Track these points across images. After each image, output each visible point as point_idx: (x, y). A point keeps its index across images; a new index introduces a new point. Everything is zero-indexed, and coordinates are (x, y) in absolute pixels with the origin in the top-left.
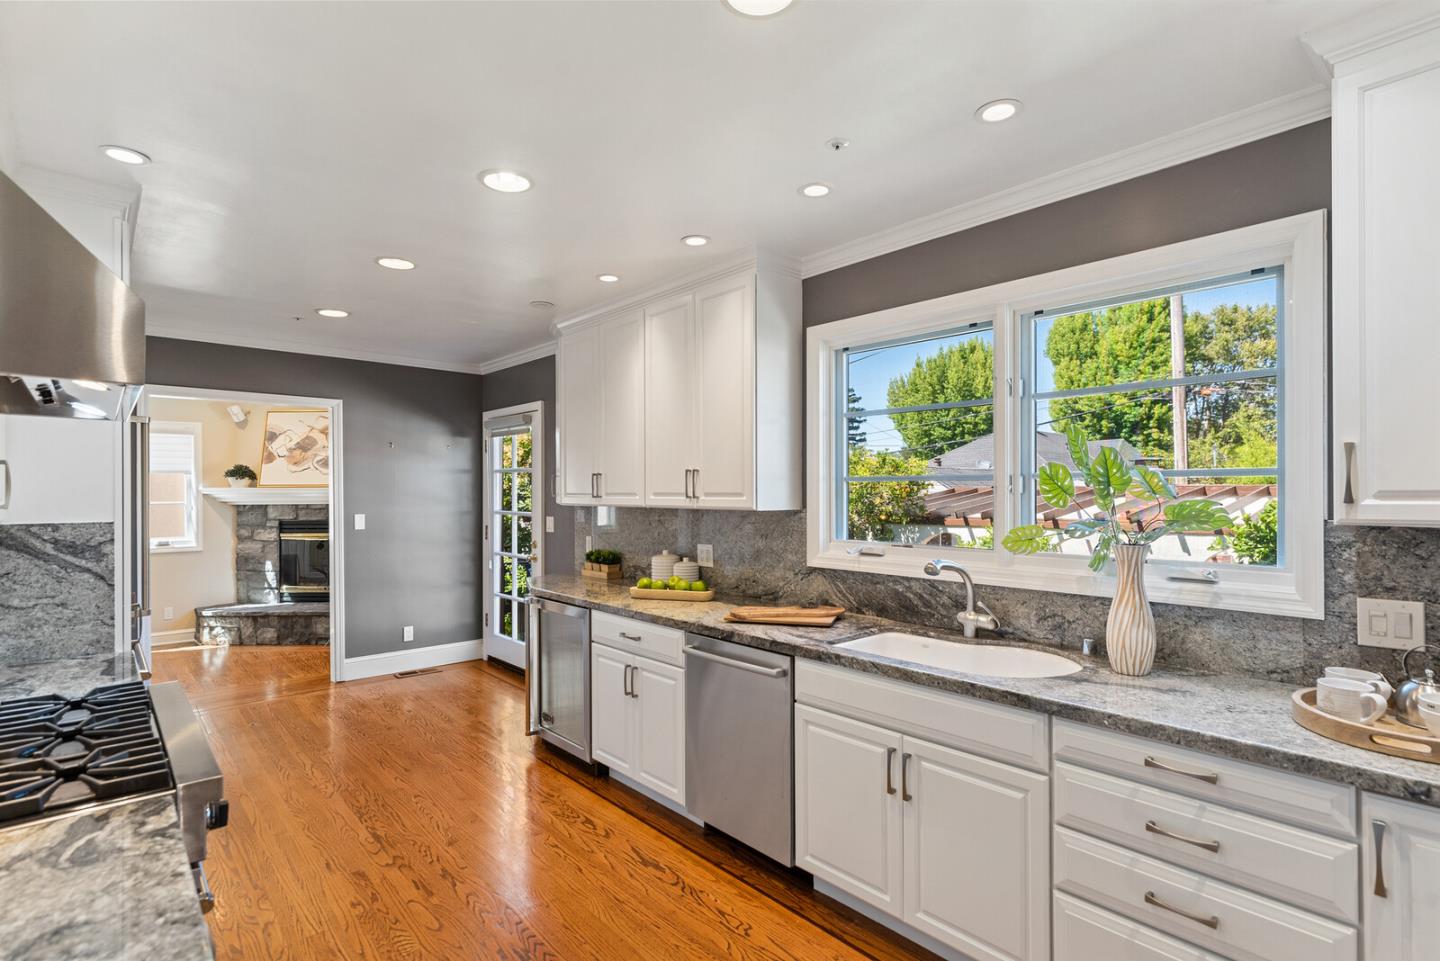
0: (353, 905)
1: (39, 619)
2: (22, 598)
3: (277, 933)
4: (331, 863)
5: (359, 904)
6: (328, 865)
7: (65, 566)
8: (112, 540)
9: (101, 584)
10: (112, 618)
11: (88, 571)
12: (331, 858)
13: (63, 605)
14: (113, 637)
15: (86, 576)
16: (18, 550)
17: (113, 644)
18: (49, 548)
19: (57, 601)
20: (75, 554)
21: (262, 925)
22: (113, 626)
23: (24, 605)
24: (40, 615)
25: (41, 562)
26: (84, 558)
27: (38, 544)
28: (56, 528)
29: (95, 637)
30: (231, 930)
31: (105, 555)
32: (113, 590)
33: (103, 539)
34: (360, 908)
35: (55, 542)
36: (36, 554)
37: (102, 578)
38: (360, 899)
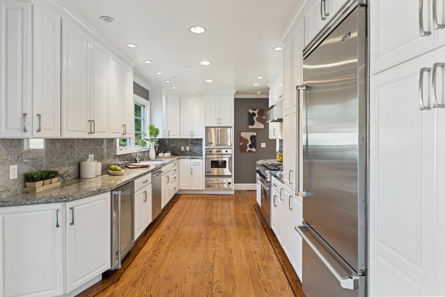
0: (231, 240)
3: (248, 240)
4: (230, 252)
5: (229, 240)
6: (232, 252)
12: (230, 253)
21: (250, 243)
30: (257, 244)
34: (229, 239)
38: (228, 241)
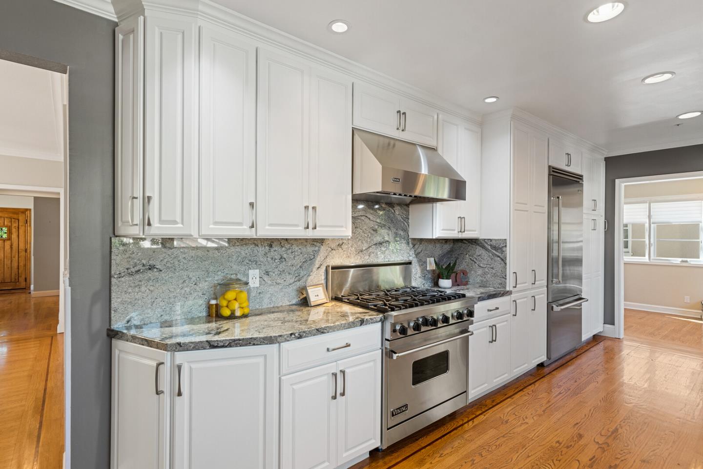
0: (557, 442)
1: (487, 272)
2: (483, 264)
4: (579, 424)
5: (560, 443)
6: (577, 424)
7: (494, 254)
8: (506, 246)
9: (502, 262)
10: (506, 276)
11: (499, 257)
12: (583, 422)
13: (492, 268)
14: (506, 283)
15: (499, 259)
16: (482, 248)
17: (506, 286)
18: (489, 247)
19: (491, 266)
20: (496, 251)
21: (524, 422)
22: (506, 279)
23: (483, 266)
24: (487, 271)
25: (488, 253)
26: (498, 252)
27: (486, 245)
28: (491, 240)
29: (501, 282)
31: (504, 251)
32: (506, 265)
33: (503, 245)
34: (557, 445)
35: (491, 245)
36: (487, 249)
37: (503, 260)
38: (563, 442)
